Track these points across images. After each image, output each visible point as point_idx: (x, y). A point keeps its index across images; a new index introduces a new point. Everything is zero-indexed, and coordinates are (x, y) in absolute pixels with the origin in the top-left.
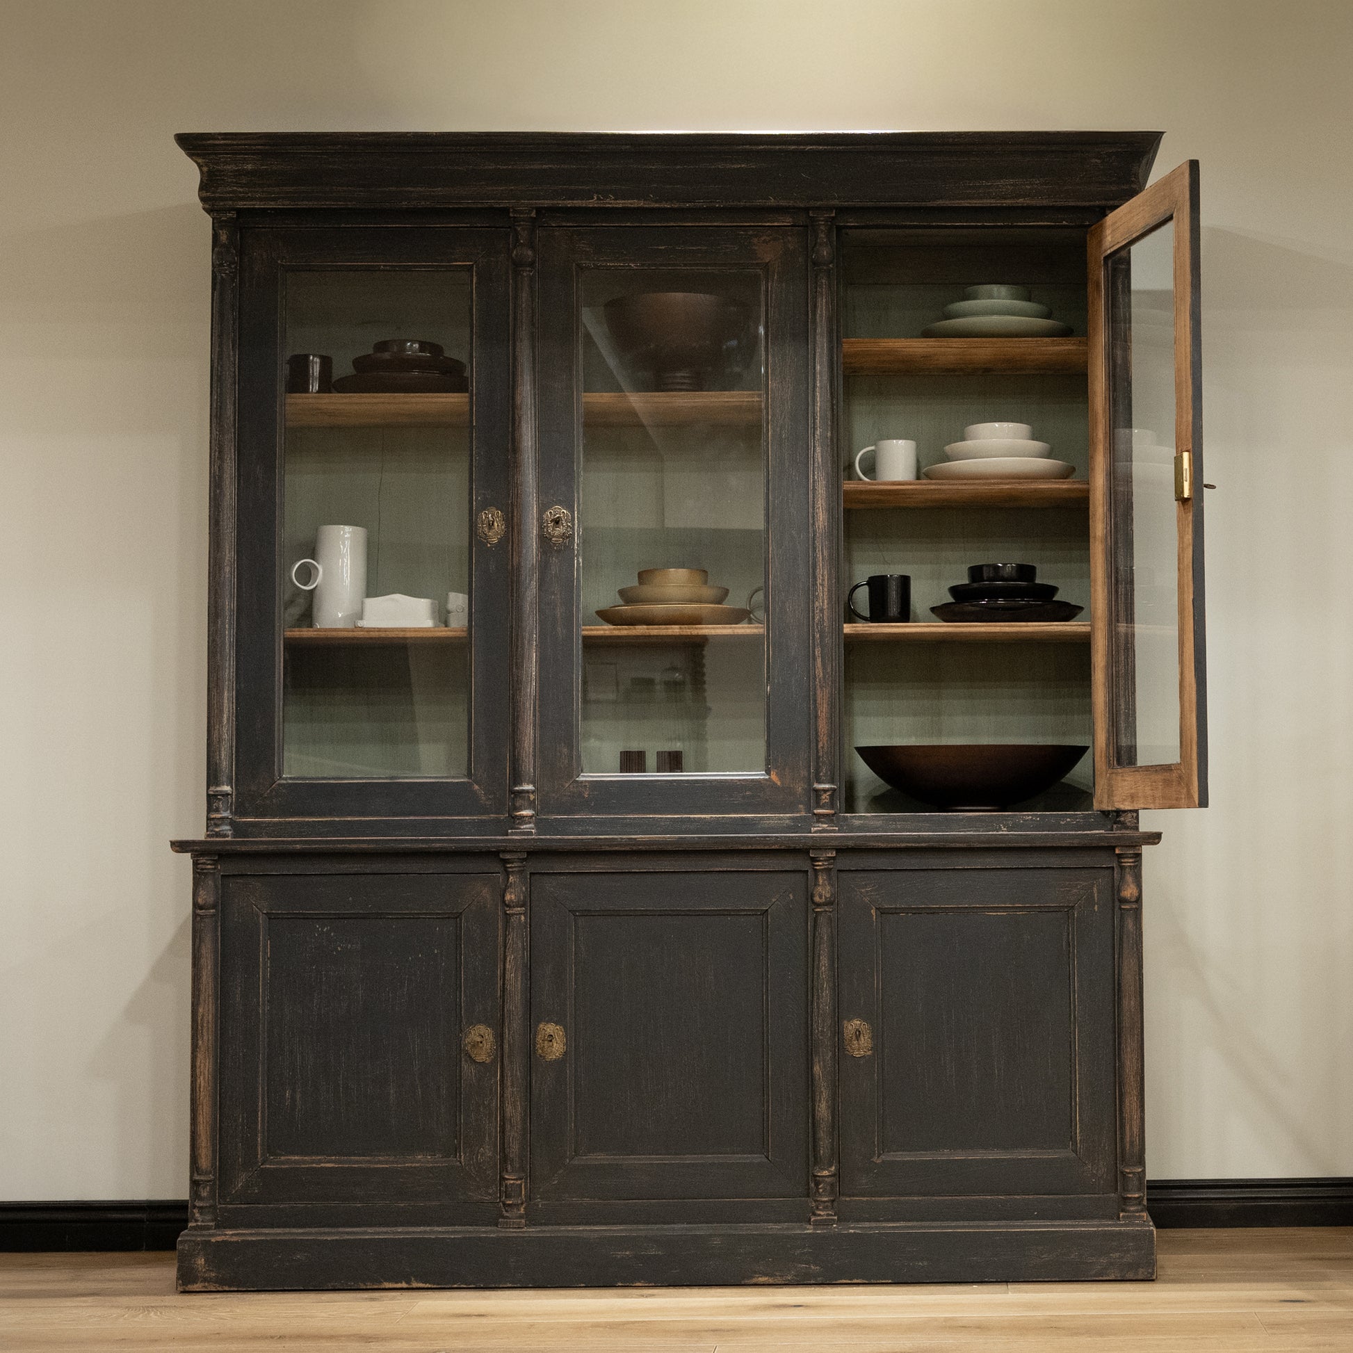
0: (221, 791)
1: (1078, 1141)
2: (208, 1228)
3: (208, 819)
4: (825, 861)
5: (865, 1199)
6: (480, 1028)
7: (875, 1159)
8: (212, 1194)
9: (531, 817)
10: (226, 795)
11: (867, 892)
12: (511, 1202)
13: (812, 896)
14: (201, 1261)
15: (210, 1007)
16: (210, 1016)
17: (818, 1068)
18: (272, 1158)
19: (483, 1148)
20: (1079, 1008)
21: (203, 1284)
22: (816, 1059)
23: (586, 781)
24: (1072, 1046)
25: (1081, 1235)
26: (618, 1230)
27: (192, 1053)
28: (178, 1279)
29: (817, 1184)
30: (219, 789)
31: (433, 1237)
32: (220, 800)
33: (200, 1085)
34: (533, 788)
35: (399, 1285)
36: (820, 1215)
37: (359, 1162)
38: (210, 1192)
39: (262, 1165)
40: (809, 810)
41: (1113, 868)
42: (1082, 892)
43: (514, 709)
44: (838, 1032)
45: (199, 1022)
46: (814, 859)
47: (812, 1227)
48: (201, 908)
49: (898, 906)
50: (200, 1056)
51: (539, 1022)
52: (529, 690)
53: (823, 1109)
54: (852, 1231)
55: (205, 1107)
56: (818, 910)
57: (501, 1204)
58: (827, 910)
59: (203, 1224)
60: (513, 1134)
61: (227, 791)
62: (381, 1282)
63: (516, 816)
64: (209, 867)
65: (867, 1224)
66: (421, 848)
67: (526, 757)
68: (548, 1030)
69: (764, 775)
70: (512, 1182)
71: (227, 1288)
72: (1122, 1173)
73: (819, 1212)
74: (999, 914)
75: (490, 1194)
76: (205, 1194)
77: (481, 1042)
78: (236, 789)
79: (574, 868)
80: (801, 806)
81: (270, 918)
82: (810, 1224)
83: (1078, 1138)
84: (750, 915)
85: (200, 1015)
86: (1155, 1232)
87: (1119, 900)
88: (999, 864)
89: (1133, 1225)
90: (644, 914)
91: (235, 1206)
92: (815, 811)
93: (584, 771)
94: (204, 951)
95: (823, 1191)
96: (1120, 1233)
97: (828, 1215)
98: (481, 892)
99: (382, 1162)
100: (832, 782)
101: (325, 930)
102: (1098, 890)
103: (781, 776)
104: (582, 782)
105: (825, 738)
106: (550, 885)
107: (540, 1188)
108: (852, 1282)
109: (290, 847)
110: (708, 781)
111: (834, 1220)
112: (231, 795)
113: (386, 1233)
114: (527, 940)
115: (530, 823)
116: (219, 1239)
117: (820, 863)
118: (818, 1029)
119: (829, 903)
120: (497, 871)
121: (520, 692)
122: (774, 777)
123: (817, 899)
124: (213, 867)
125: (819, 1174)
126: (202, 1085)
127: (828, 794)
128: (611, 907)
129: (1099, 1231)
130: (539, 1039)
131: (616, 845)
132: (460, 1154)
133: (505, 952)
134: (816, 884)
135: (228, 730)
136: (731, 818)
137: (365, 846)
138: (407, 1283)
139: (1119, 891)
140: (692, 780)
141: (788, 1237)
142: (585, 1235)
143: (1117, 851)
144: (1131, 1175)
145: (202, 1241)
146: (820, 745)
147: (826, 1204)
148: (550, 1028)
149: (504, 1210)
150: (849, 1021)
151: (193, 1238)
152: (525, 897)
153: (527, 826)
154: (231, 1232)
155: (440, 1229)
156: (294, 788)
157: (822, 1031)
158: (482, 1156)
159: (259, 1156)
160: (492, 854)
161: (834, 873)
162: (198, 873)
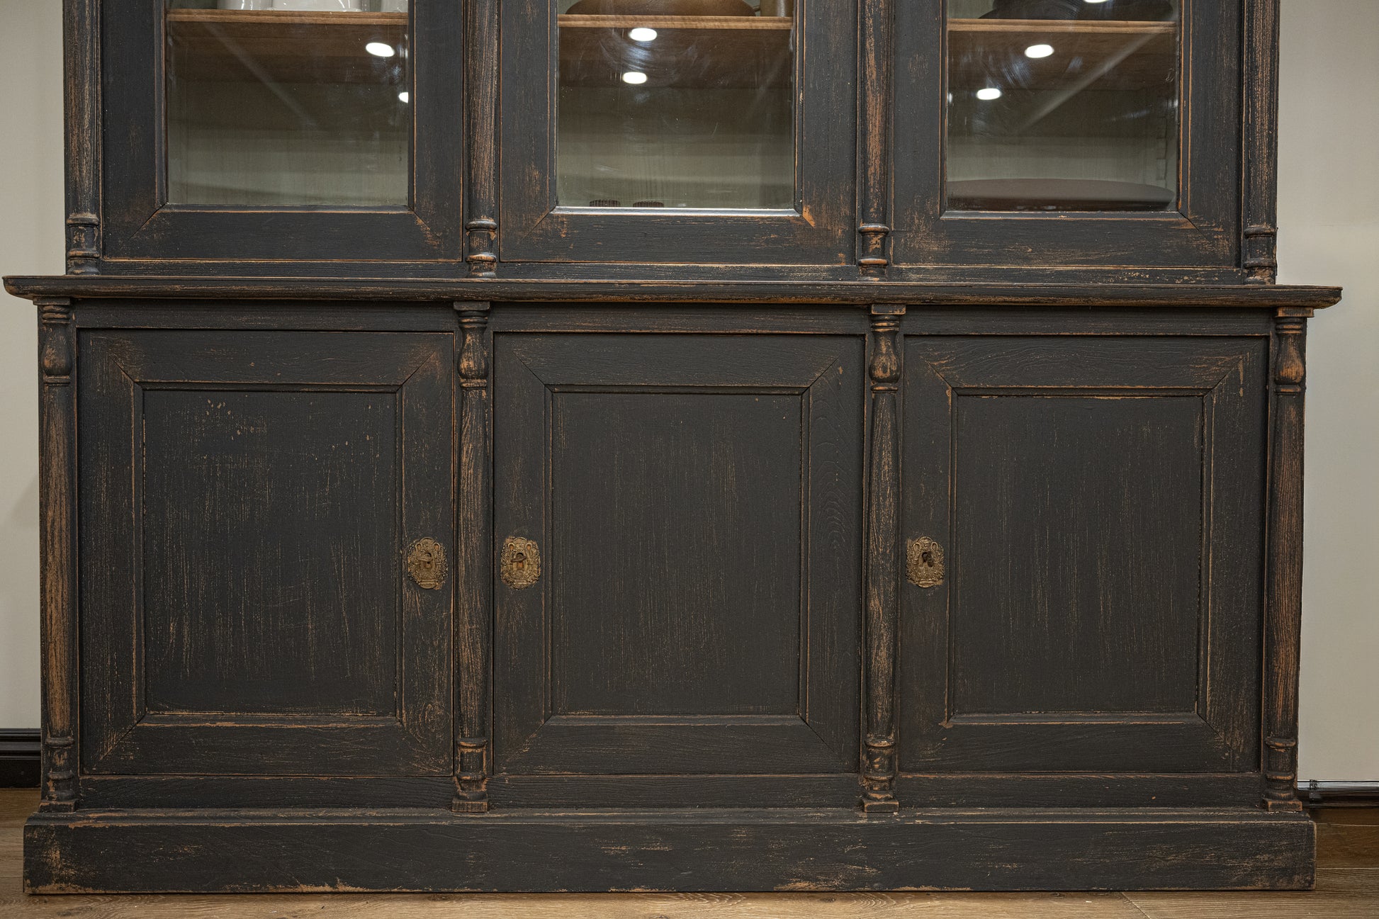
0: (83, 219)
1: (1208, 703)
2: (67, 809)
3: (68, 258)
4: (893, 321)
5: (932, 777)
6: (427, 543)
7: (944, 724)
8: (70, 764)
9: (492, 262)
10: (91, 225)
11: (941, 365)
12: (469, 778)
13: (872, 368)
14: (56, 855)
15: (64, 509)
16: (64, 522)
17: (877, 602)
18: (152, 713)
19: (431, 703)
20: (1214, 526)
21: (58, 885)
22: (874, 591)
23: (563, 216)
24: (1203, 577)
25: (1220, 831)
26: (612, 817)
27: (41, 572)
28: (25, 878)
29: (871, 757)
30: (79, 216)
31: (367, 824)
32: (82, 231)
33: (51, 616)
34: (494, 223)
35: (321, 889)
36: (875, 799)
37: (267, 720)
38: (69, 759)
39: (138, 723)
40: (852, 258)
41: (1267, 338)
42: (1224, 369)
43: (469, 116)
44: (901, 555)
45: (49, 529)
46: (874, 319)
47: (865, 815)
48: (49, 373)
49: (981, 385)
50: (50, 576)
51: (506, 536)
52: (489, 89)
53: (881, 658)
54: (919, 822)
55: (58, 645)
56: (881, 388)
57: (455, 778)
58: (892, 388)
59: (59, 803)
60: (470, 687)
61: (92, 220)
62: (296, 885)
63: (473, 260)
64: (59, 316)
65: (937, 812)
66: (345, 293)
67: (485, 180)
68: (518, 546)
69: (794, 213)
70: (470, 750)
71: (90, 890)
72: (1268, 746)
73: (874, 795)
74: (1111, 398)
75: (439, 765)
76: (62, 762)
77: (429, 563)
78: (105, 216)
79: (554, 327)
80: (841, 255)
81: (144, 390)
82: (863, 811)
83: (1208, 699)
84: (784, 394)
85: (49, 520)
86: (1315, 828)
87: (1275, 380)
88: (1117, 331)
89: (1286, 817)
90: (644, 391)
91: (103, 778)
92: (862, 261)
93: (560, 203)
94: (53, 432)
95: (879, 767)
96: (1269, 828)
97: (887, 799)
98: (428, 357)
99: (297, 721)
100: (884, 222)
101: (219, 407)
102: (1245, 368)
103: (816, 214)
104: (558, 217)
105: (878, 162)
106: (518, 349)
107: (507, 758)
108: (919, 889)
109: (167, 288)
110: (722, 218)
111: (895, 806)
112: (98, 226)
113: (304, 818)
114: (489, 424)
115: (491, 270)
116: (80, 824)
117: (885, 324)
118: (878, 550)
119: (894, 379)
120: (448, 326)
121: (478, 92)
122: (807, 215)
123: (879, 373)
124: (65, 316)
125: (876, 745)
126: (54, 615)
127: (880, 236)
128: (601, 382)
129: (1242, 826)
130: (506, 559)
131: (612, 294)
132: (401, 711)
133: (460, 439)
134: (877, 353)
135: (90, 137)
136: (752, 268)
137: (269, 288)
138: (331, 885)
139: (1277, 368)
140: (701, 217)
141: (838, 828)
142: (567, 823)
143: (1281, 314)
144: (1283, 751)
145: (56, 827)
146: (871, 170)
147: (883, 784)
148: (520, 544)
149: (459, 787)
150: (913, 540)
151: (45, 823)
152: (487, 365)
153: (488, 273)
154: (96, 815)
155: (374, 813)
156: (180, 219)
157: (884, 553)
158: (429, 714)
159: (134, 711)
160: (443, 303)
161: (899, 338)
162: (45, 324)
